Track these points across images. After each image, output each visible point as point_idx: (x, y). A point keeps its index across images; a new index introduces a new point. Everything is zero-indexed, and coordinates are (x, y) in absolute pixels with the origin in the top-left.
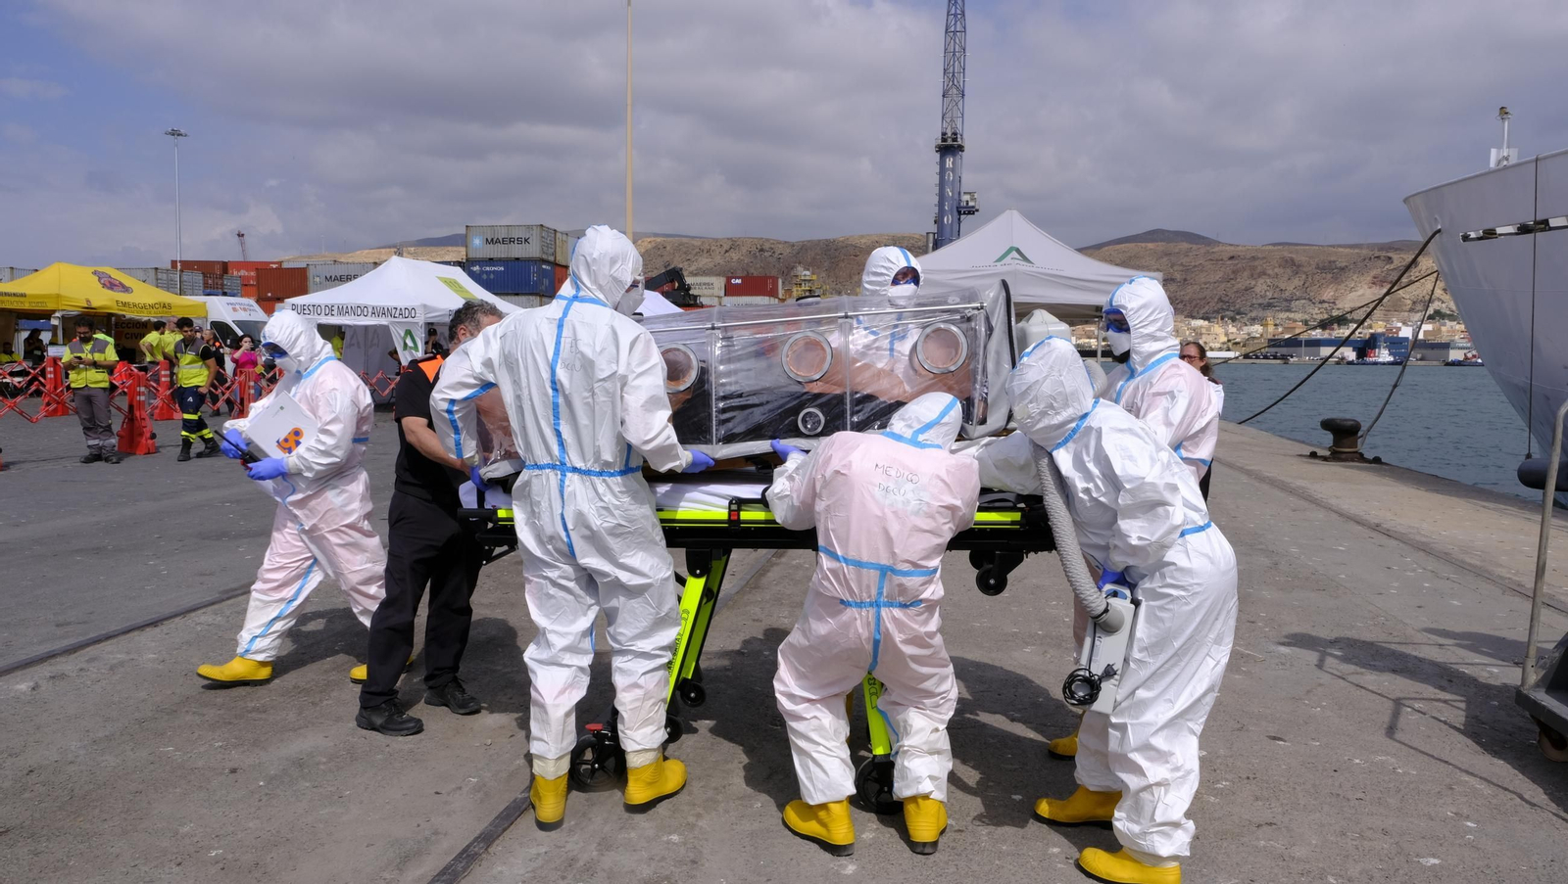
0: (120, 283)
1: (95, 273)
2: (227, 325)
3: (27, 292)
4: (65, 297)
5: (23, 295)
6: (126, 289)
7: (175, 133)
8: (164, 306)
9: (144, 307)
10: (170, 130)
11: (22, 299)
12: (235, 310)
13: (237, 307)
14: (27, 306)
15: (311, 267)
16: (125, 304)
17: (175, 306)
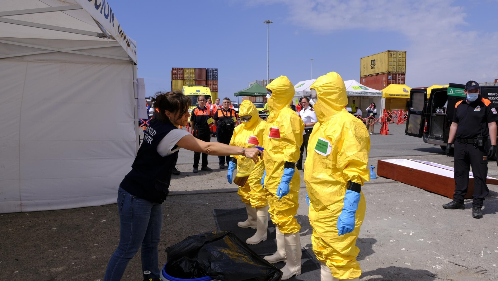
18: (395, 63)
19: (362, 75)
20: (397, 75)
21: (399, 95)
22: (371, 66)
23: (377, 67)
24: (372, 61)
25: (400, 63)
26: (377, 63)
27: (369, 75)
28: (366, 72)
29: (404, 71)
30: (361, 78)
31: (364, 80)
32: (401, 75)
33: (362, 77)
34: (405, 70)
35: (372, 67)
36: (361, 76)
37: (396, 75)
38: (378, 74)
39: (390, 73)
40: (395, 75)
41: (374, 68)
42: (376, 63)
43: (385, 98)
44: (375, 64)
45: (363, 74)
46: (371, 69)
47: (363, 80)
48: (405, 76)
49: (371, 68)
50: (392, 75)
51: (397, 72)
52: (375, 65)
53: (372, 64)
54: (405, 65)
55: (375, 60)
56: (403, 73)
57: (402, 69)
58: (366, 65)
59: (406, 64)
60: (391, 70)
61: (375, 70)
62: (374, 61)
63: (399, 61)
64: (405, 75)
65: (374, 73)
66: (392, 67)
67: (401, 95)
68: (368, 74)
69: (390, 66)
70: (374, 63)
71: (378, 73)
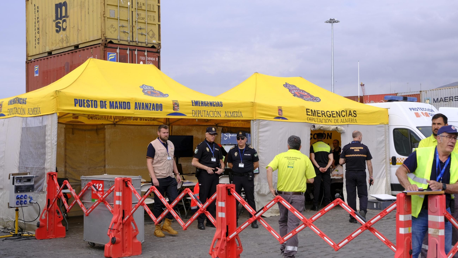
0: (308, 94)
1: (286, 85)
2: (411, 132)
3: (224, 102)
4: (260, 106)
5: (219, 105)
6: (316, 99)
7: (332, 21)
8: (350, 114)
9: (332, 115)
10: (329, 19)
11: (218, 109)
12: (417, 115)
13: (419, 112)
14: (222, 117)
15: (423, 93)
16: (314, 113)
17: (359, 114)
18: (125, 14)
19: (31, 54)
20: (136, 52)
21: (125, 105)
22: (54, 24)
23: (72, 26)
24: (59, 6)
25: (143, 14)
26: (73, 11)
27: (50, 53)
28: (41, 41)
29: (154, 41)
30: (28, 62)
31: (36, 68)
32: (146, 54)
33: (32, 59)
34: (159, 40)
35: (57, 26)
36: (28, 56)
37: (132, 51)
38: (77, 47)
39: (111, 42)
40: (128, 52)
41: (64, 30)
42: (70, 12)
43: (55, 118)
44: (66, 16)
45: (33, 51)
46: (57, 31)
47: (34, 69)
48: (159, 57)
49: (55, 29)
50: (118, 51)
51: (134, 44)
52: (67, 19)
53: (57, 18)
54: (156, 22)
55: (65, 4)
56: (153, 47)
57: (151, 33)
58: (41, 22)
59: (159, 21)
60: (112, 35)
61: (67, 37)
62: (64, 8)
63: (139, 8)
64: (159, 52)
65: (65, 46)
66: (115, 23)
67: (133, 106)
68: (48, 50)
69: (109, 23)
70: (64, 14)
71: (76, 43)
